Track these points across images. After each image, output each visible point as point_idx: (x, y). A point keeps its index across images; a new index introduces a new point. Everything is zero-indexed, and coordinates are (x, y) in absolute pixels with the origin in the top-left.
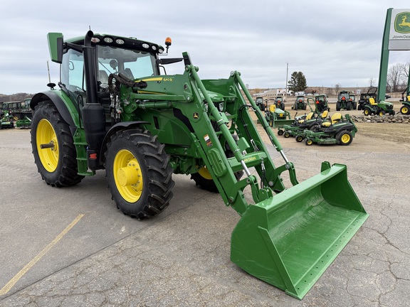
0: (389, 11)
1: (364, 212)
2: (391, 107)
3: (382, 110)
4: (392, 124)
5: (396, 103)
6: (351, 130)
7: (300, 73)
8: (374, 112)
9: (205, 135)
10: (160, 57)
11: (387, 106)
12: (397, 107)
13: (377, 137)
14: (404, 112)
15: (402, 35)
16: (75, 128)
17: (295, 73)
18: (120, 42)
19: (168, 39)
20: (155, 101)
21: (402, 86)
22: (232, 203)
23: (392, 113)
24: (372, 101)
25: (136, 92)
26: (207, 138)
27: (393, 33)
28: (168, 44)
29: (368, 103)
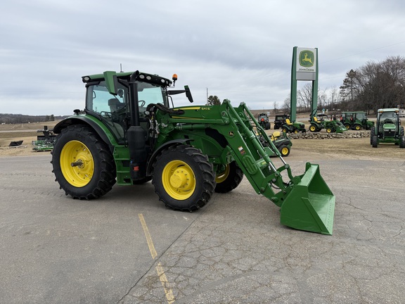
0: (295, 49)
1: (332, 195)
2: (303, 126)
3: (297, 128)
4: (305, 139)
5: (306, 123)
6: (287, 144)
7: (216, 97)
8: (290, 131)
9: (239, 147)
10: (169, 89)
11: (300, 125)
12: (307, 126)
13: (303, 150)
14: (312, 130)
15: (305, 68)
16: (113, 147)
17: (211, 97)
18: (149, 78)
19: (175, 75)
20: (192, 124)
21: (299, 108)
22: (262, 192)
23: (304, 131)
24: (288, 121)
25: (171, 117)
26: (241, 149)
27: (299, 67)
28: (175, 79)
29: (286, 124)
